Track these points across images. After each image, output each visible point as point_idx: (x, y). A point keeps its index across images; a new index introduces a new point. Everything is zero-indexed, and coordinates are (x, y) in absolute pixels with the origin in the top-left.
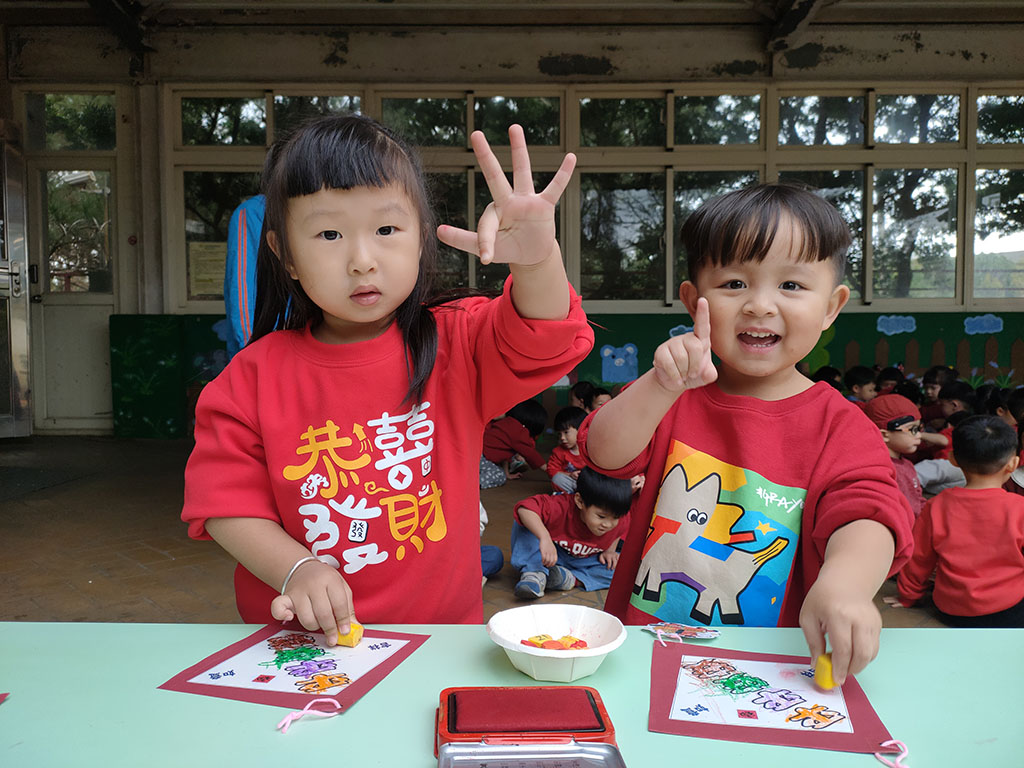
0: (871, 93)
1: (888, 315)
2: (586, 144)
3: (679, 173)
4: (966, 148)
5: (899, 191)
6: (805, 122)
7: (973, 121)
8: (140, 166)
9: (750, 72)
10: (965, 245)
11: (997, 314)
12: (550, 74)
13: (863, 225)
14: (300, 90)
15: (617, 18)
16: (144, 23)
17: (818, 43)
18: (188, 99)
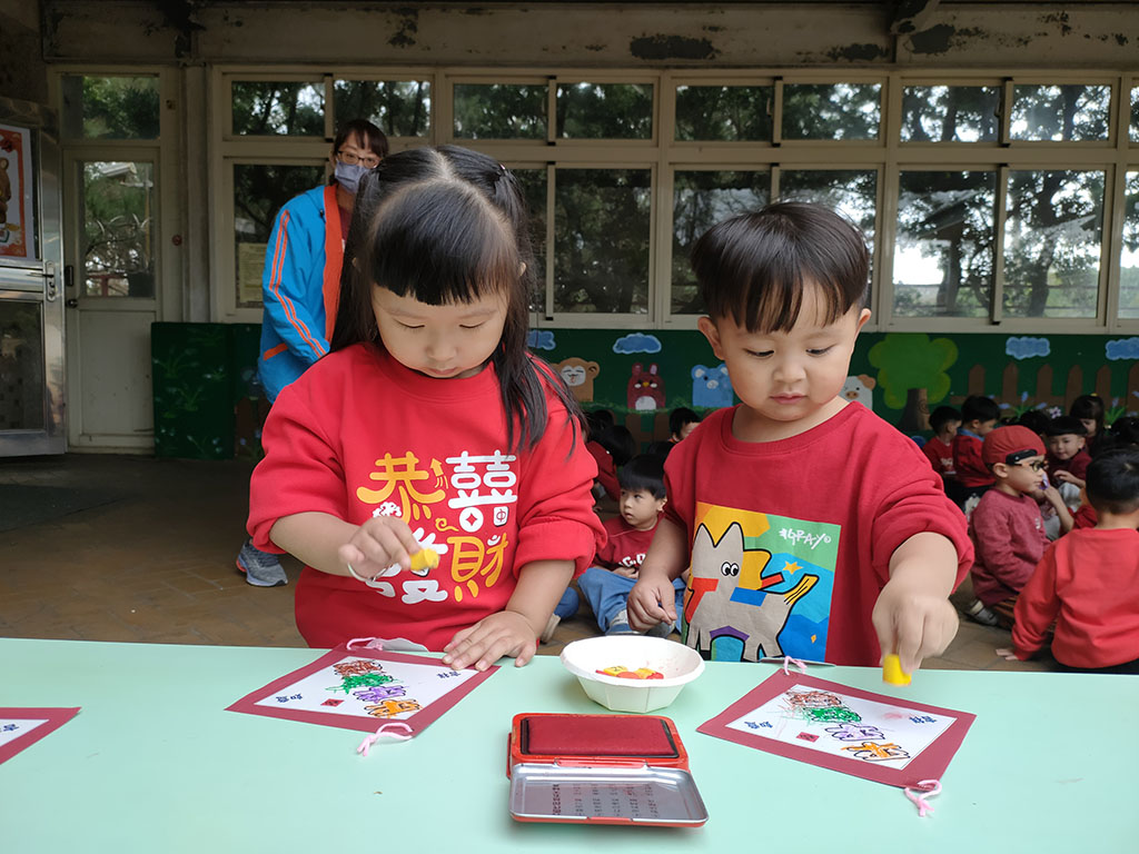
0: (1008, 83)
1: (1019, 336)
2: (682, 138)
3: (786, 172)
4: (1116, 147)
5: (1037, 196)
6: (932, 115)
7: (1125, 115)
8: (186, 157)
9: (871, 58)
10: (1110, 258)
12: (643, 58)
13: (995, 232)
14: (364, 74)
17: (950, 24)
18: (239, 83)
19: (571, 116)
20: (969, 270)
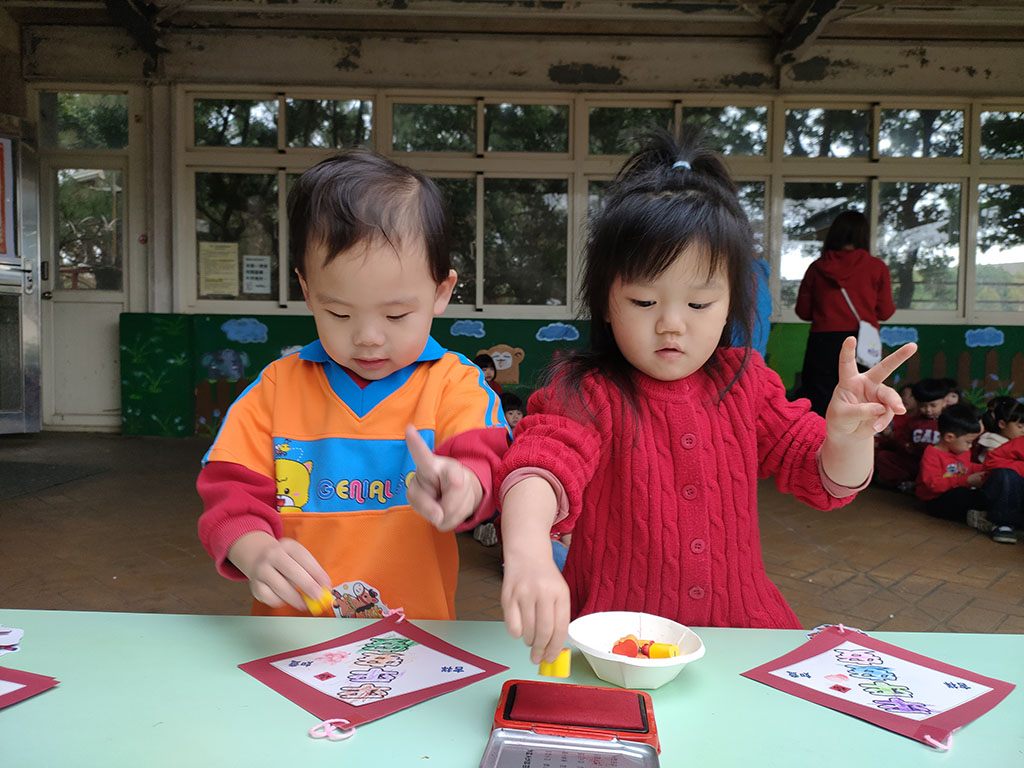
0: (876, 107)
2: (592, 152)
4: (969, 163)
5: (901, 203)
6: (810, 133)
7: (976, 136)
8: (152, 165)
9: (757, 84)
10: (967, 257)
11: (998, 327)
12: (560, 82)
14: (308, 93)
15: (626, 29)
16: (159, 25)
17: (825, 56)
18: (199, 100)
19: (495, 131)
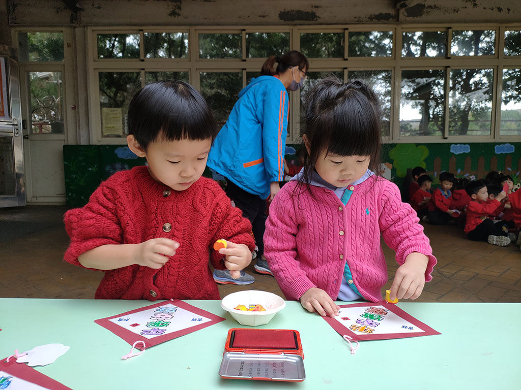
0: (450, 30)
1: (456, 144)
3: (351, 71)
4: (498, 58)
5: (463, 80)
6: (416, 44)
7: (502, 43)
8: (77, 70)
9: (388, 19)
10: (496, 107)
11: (512, 143)
12: (285, 21)
13: (445, 97)
14: (156, 29)
17: (423, 3)
18: (100, 35)
19: (252, 47)
20: (433, 114)
